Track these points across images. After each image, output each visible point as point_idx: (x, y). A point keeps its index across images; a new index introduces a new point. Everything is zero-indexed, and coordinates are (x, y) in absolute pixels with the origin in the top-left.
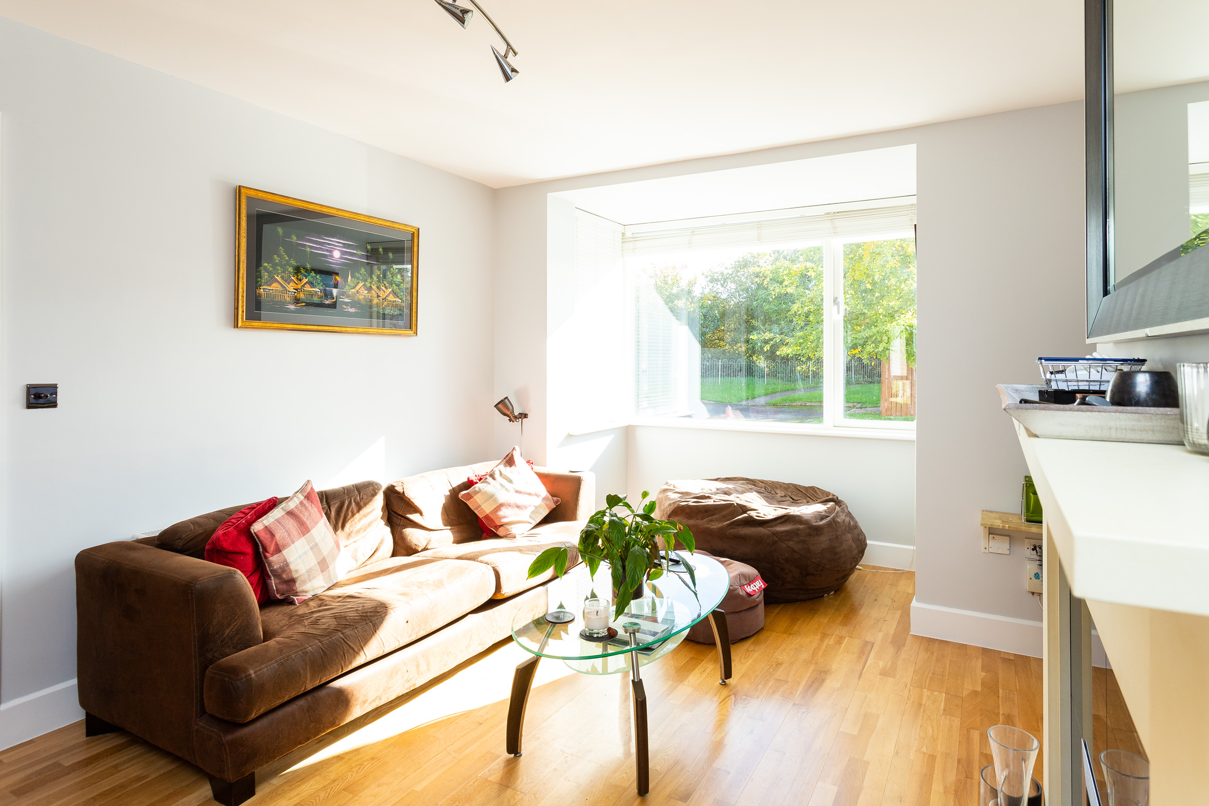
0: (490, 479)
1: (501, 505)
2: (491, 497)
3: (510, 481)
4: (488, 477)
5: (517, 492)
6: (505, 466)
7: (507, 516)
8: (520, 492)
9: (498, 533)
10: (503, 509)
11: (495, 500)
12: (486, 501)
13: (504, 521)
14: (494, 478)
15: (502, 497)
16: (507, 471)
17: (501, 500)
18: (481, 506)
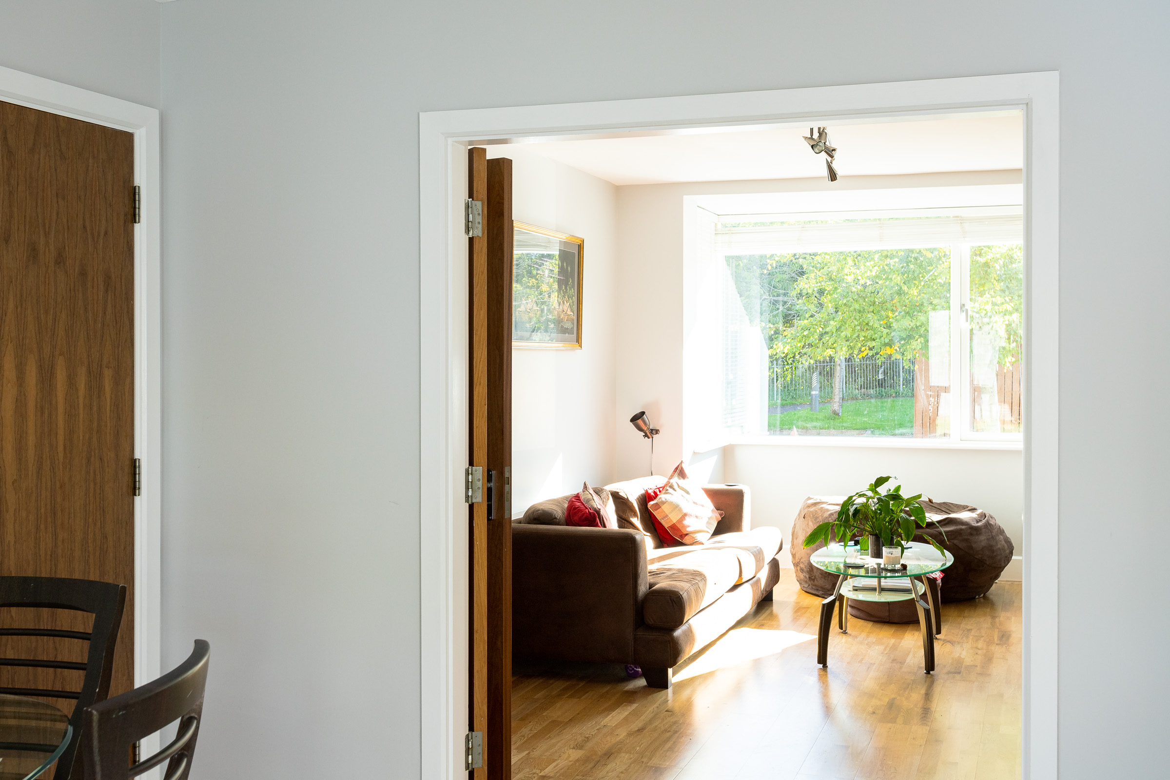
0: (670, 490)
1: (685, 515)
2: (676, 507)
3: (688, 493)
4: (668, 488)
5: (694, 503)
6: (680, 479)
7: (691, 525)
8: (696, 504)
9: (684, 541)
10: (687, 518)
11: (680, 510)
12: (672, 511)
13: (689, 529)
14: (674, 489)
15: (686, 508)
16: (682, 482)
17: (685, 511)
18: (667, 517)
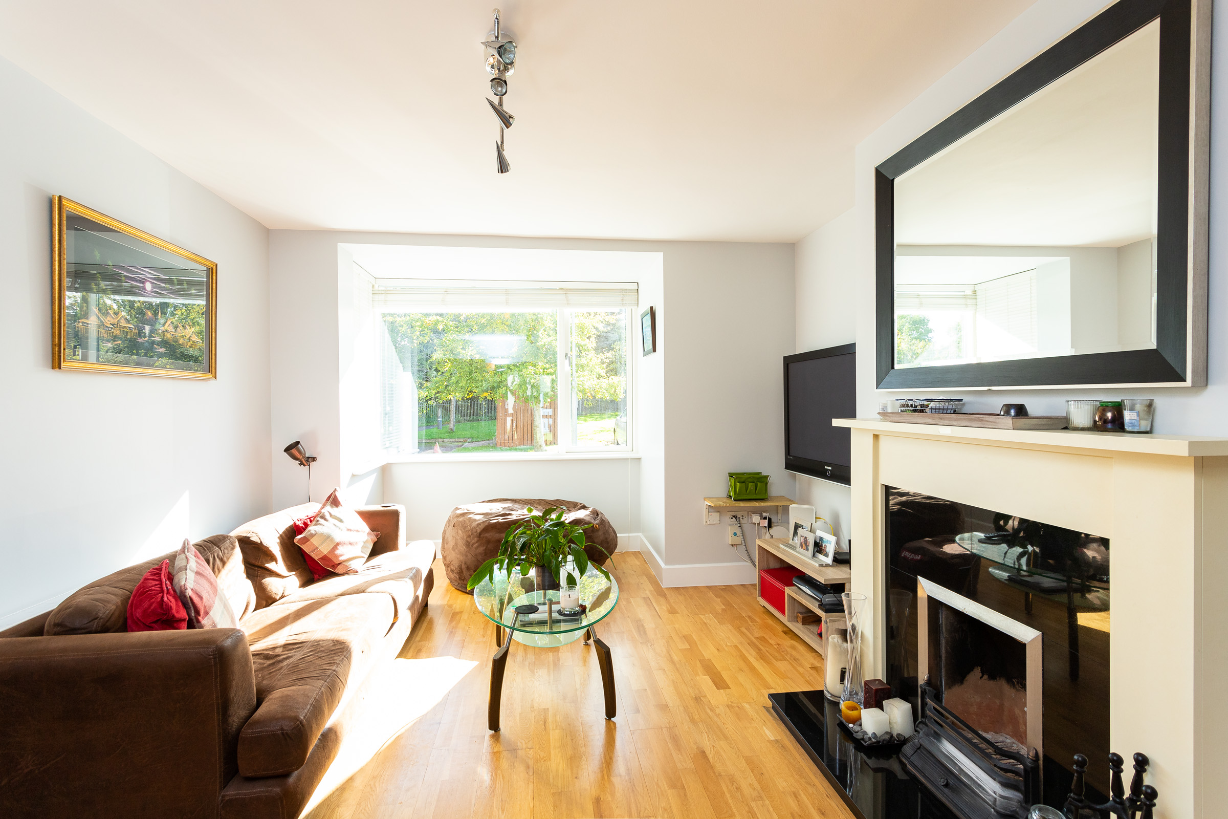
0: (322, 521)
1: (338, 544)
2: (328, 538)
3: (341, 521)
4: (319, 519)
5: (348, 530)
6: (332, 507)
7: (343, 553)
8: (350, 530)
9: (337, 571)
10: (340, 547)
11: (332, 540)
12: (323, 543)
13: (342, 558)
14: (326, 520)
15: (338, 537)
16: (335, 511)
17: (337, 540)
18: (317, 548)
